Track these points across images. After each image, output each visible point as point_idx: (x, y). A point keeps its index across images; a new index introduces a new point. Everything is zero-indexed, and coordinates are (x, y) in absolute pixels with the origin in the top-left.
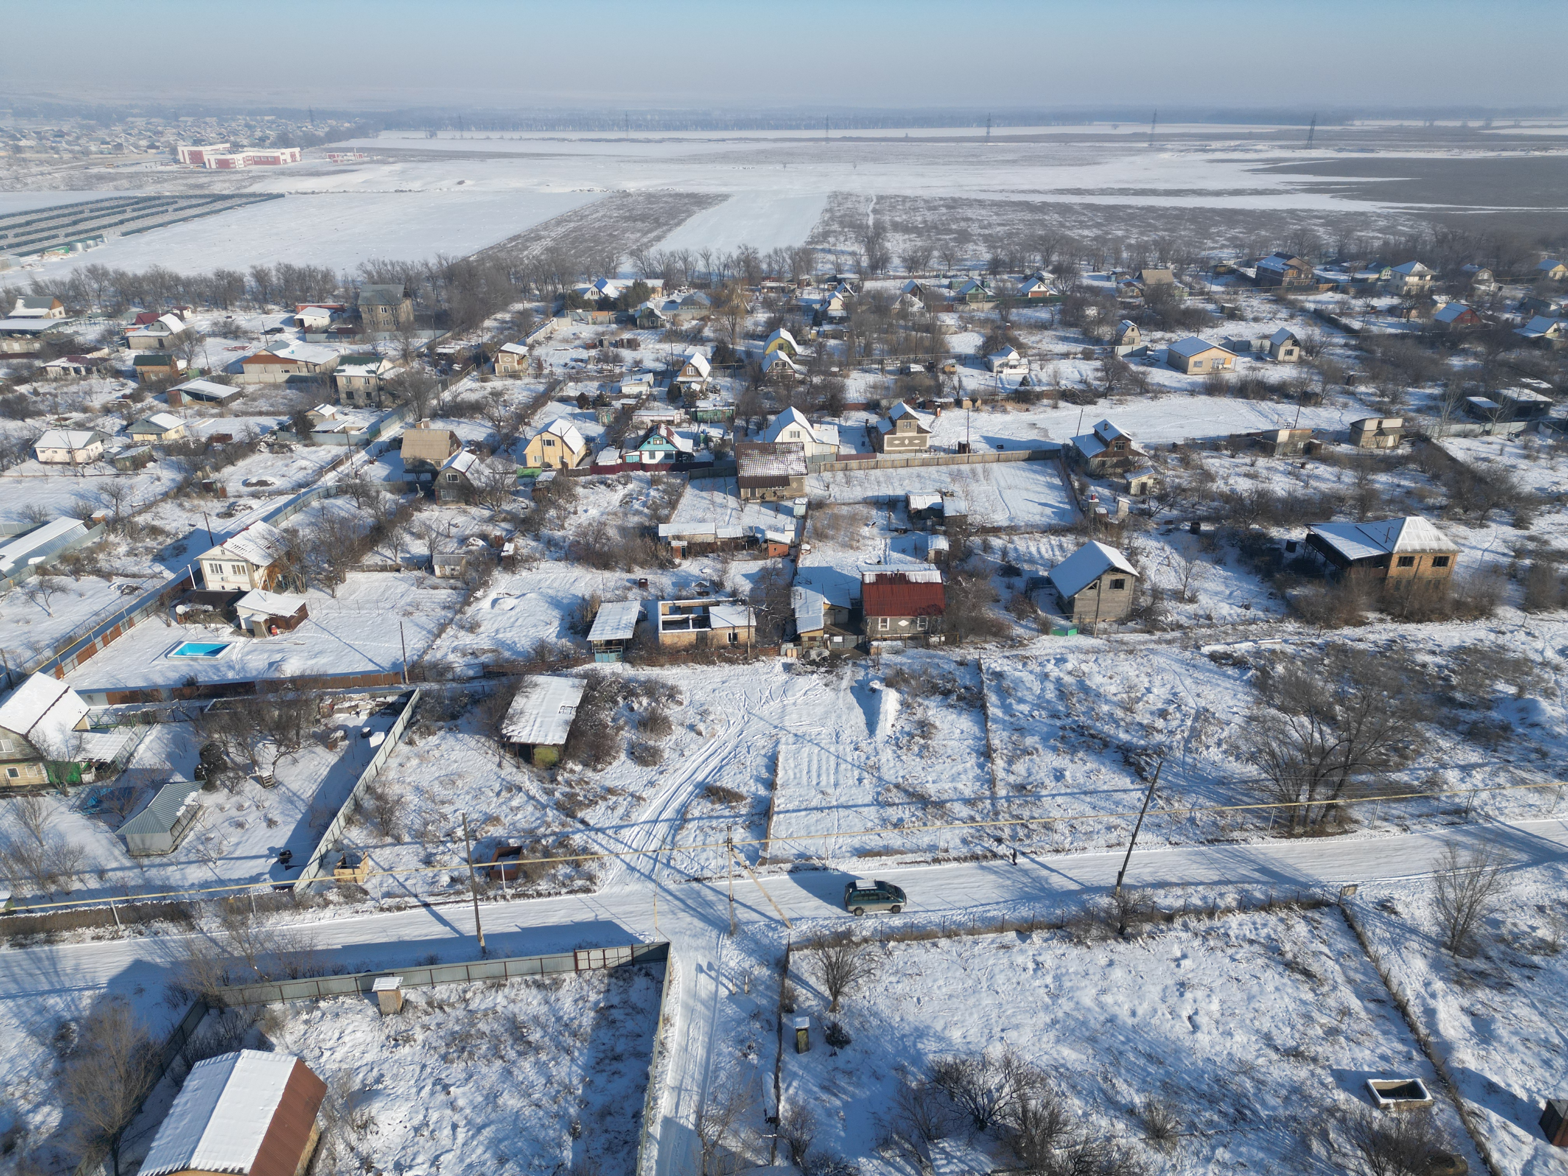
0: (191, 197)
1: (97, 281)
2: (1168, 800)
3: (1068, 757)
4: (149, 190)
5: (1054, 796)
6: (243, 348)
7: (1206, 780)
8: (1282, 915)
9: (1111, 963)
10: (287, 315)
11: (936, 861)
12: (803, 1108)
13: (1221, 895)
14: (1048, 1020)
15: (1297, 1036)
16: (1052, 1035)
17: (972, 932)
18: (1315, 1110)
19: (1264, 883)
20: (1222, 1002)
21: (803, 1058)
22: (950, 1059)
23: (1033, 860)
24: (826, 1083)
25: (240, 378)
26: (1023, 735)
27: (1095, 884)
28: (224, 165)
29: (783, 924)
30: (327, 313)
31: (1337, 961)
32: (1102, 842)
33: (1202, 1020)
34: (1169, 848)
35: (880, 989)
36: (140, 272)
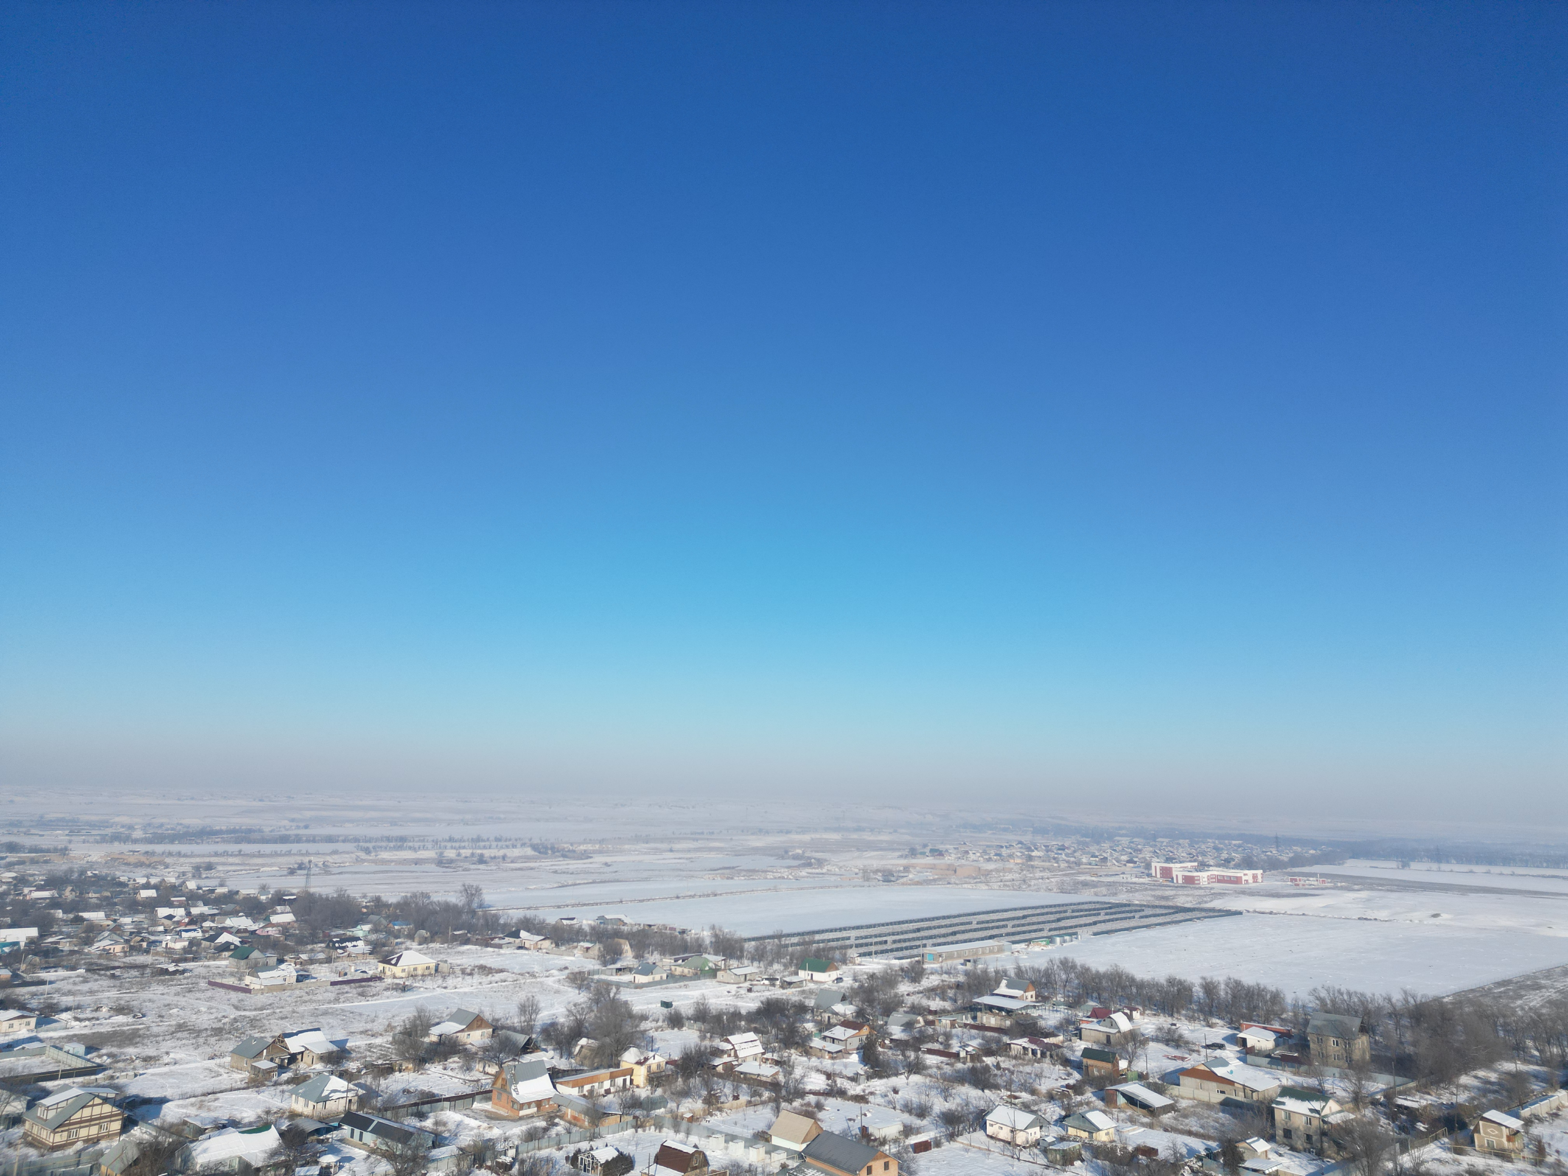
0: (1157, 907)
1: (1066, 972)
4: (1122, 898)
6: (1183, 1059)
10: (1230, 1032)
25: (1175, 1090)
28: (1189, 881)
30: (1272, 1036)
36: (1102, 969)
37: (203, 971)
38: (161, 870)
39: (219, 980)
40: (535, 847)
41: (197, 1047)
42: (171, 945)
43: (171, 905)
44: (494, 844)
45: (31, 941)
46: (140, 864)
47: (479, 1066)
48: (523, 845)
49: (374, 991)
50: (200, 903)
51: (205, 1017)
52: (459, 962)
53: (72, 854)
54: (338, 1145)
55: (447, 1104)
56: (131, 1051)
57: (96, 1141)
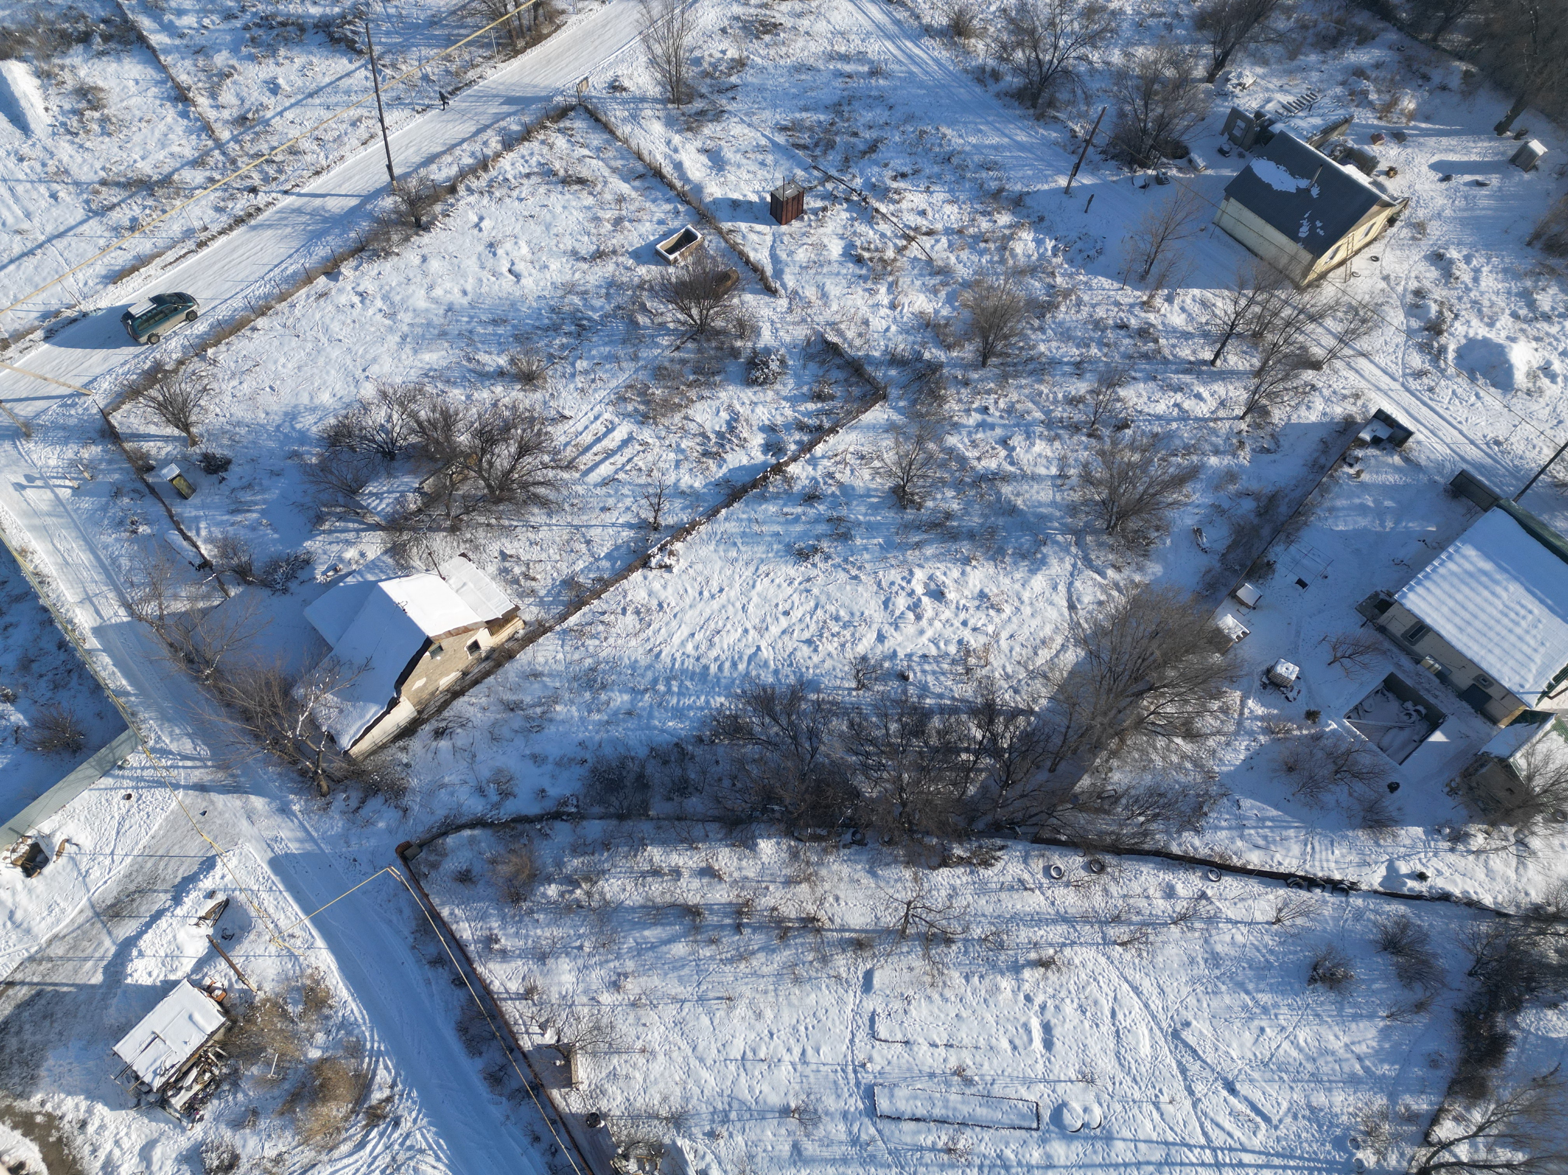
2: (394, 66)
3: (272, 60)
5: (281, 114)
7: (417, 27)
8: (541, 137)
9: (424, 259)
11: (201, 245)
12: (225, 539)
13: (485, 143)
14: (398, 339)
15: (594, 239)
16: (408, 349)
17: (282, 298)
18: (630, 293)
19: (514, 113)
20: (528, 243)
21: (194, 500)
22: (332, 421)
23: (299, 195)
24: (233, 507)
26: (208, 56)
27: (372, 189)
29: (79, 395)
31: (598, 158)
32: (355, 142)
33: (520, 267)
34: (419, 119)
35: (227, 399)
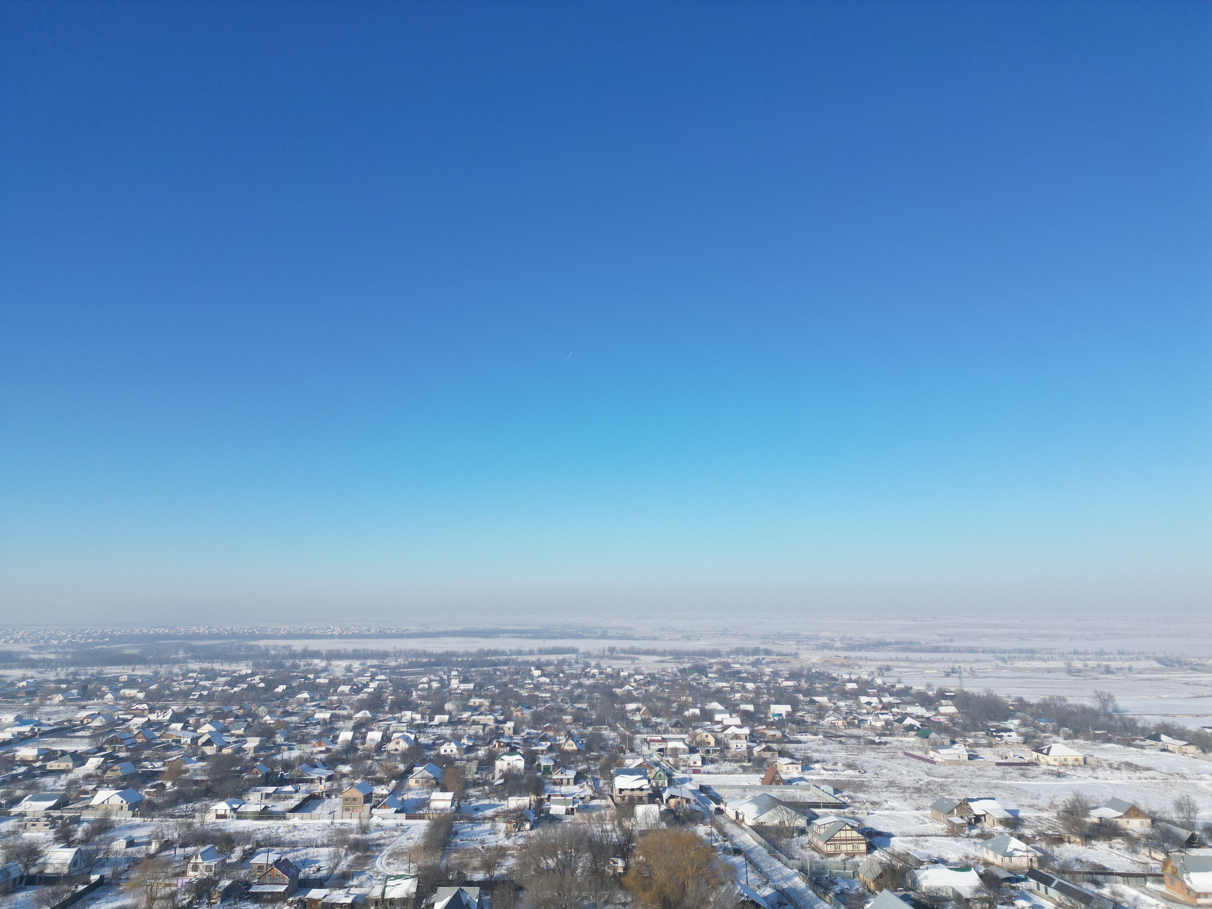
37: (899, 744)
38: (856, 670)
39: (911, 752)
40: (1160, 660)
41: (905, 800)
42: (873, 723)
43: (868, 695)
44: (1118, 657)
45: (788, 714)
46: (843, 666)
47: (1145, 851)
48: (1147, 658)
49: (1032, 774)
50: (887, 694)
51: (907, 778)
52: (1105, 757)
53: (801, 657)
54: (1027, 893)
55: (1120, 878)
56: (862, 796)
57: (853, 855)
